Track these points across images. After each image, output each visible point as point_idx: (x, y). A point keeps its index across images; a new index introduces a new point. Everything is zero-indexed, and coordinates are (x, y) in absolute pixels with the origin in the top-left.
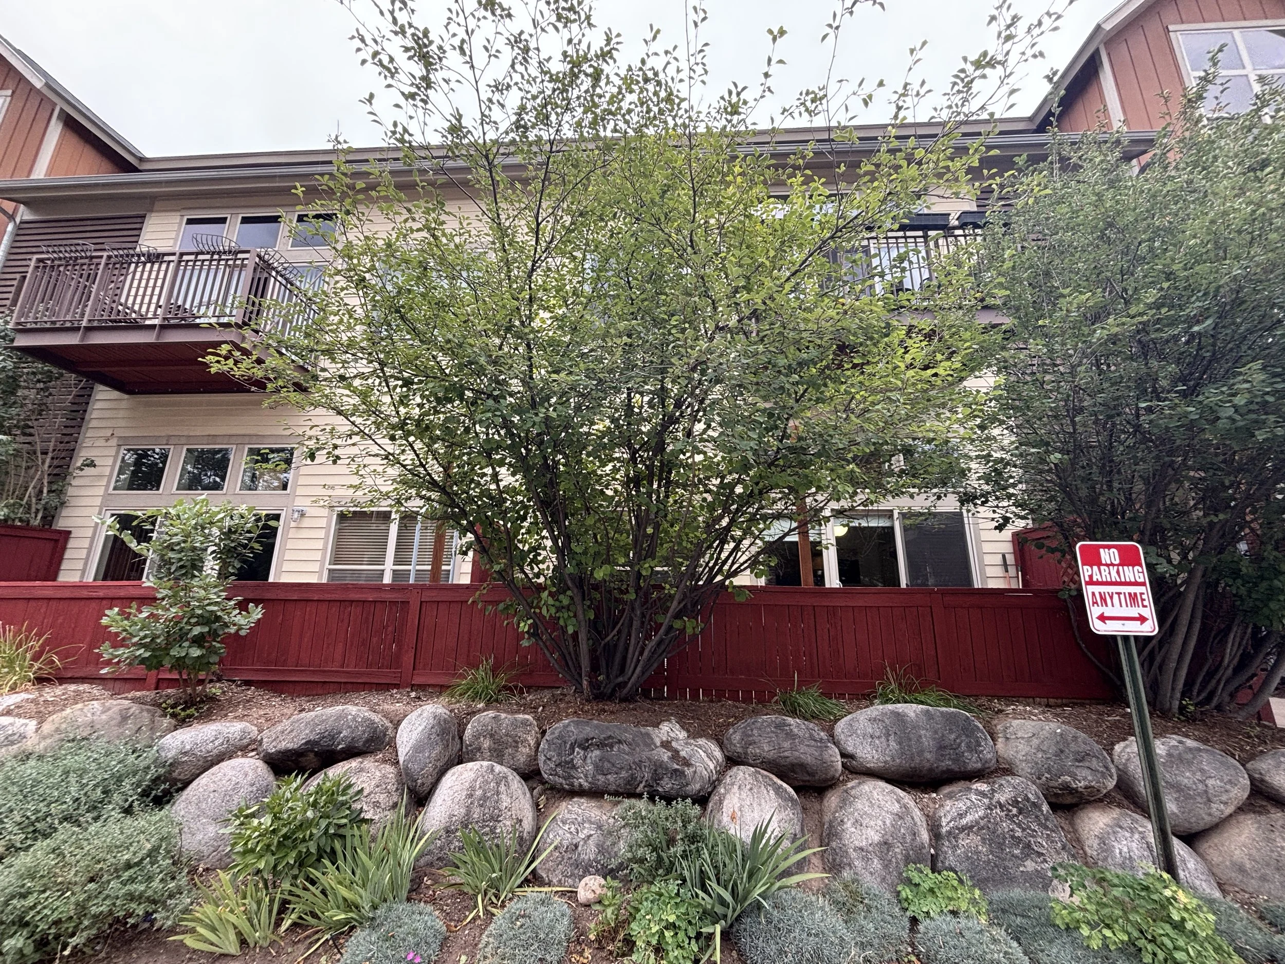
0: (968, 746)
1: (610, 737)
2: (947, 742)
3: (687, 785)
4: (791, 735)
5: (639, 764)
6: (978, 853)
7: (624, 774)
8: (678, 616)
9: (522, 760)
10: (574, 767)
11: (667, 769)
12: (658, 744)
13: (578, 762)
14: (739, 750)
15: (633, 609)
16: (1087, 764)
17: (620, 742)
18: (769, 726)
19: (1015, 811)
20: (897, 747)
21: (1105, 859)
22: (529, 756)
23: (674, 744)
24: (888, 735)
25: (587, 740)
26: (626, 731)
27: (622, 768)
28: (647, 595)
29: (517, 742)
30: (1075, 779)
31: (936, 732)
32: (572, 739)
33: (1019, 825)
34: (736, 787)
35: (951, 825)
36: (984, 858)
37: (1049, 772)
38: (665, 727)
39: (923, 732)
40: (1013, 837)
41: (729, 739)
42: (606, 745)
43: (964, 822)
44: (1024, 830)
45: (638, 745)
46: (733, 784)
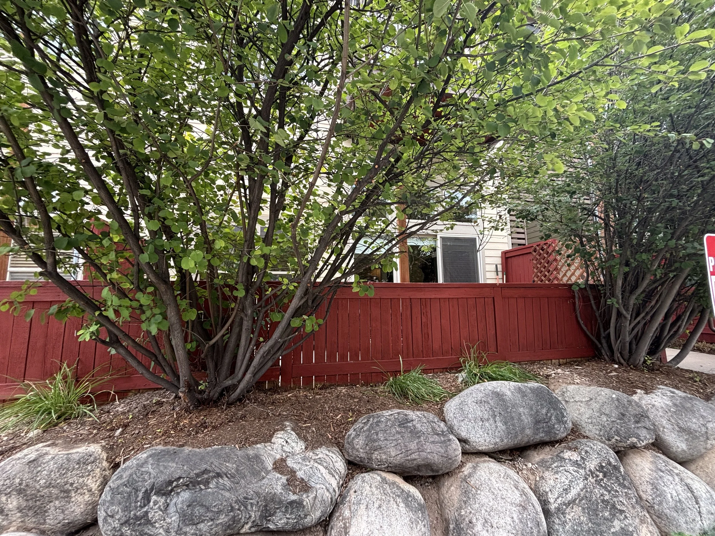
0: (557, 419)
1: (205, 471)
2: (540, 418)
3: (306, 516)
4: (415, 434)
5: (244, 502)
6: (580, 524)
7: (223, 519)
8: (297, 313)
9: (78, 511)
10: (149, 522)
11: (280, 502)
12: (270, 467)
13: (155, 514)
14: (362, 455)
15: (243, 310)
16: (643, 424)
17: (219, 475)
18: (393, 425)
19: (601, 475)
20: (504, 427)
21: (660, 503)
22: (87, 504)
23: (290, 463)
24: (494, 416)
25: (170, 483)
26: (228, 458)
27: (220, 512)
28: (261, 291)
29: (68, 491)
30: (639, 440)
31: (531, 409)
32: (148, 484)
33: (605, 488)
34: (363, 507)
35: (559, 501)
36: (586, 528)
37: (618, 434)
38: (279, 439)
39: (521, 410)
40: (603, 501)
41: (351, 443)
42: (199, 483)
43: (570, 496)
44: (609, 492)
45: (244, 477)
46: (359, 503)
